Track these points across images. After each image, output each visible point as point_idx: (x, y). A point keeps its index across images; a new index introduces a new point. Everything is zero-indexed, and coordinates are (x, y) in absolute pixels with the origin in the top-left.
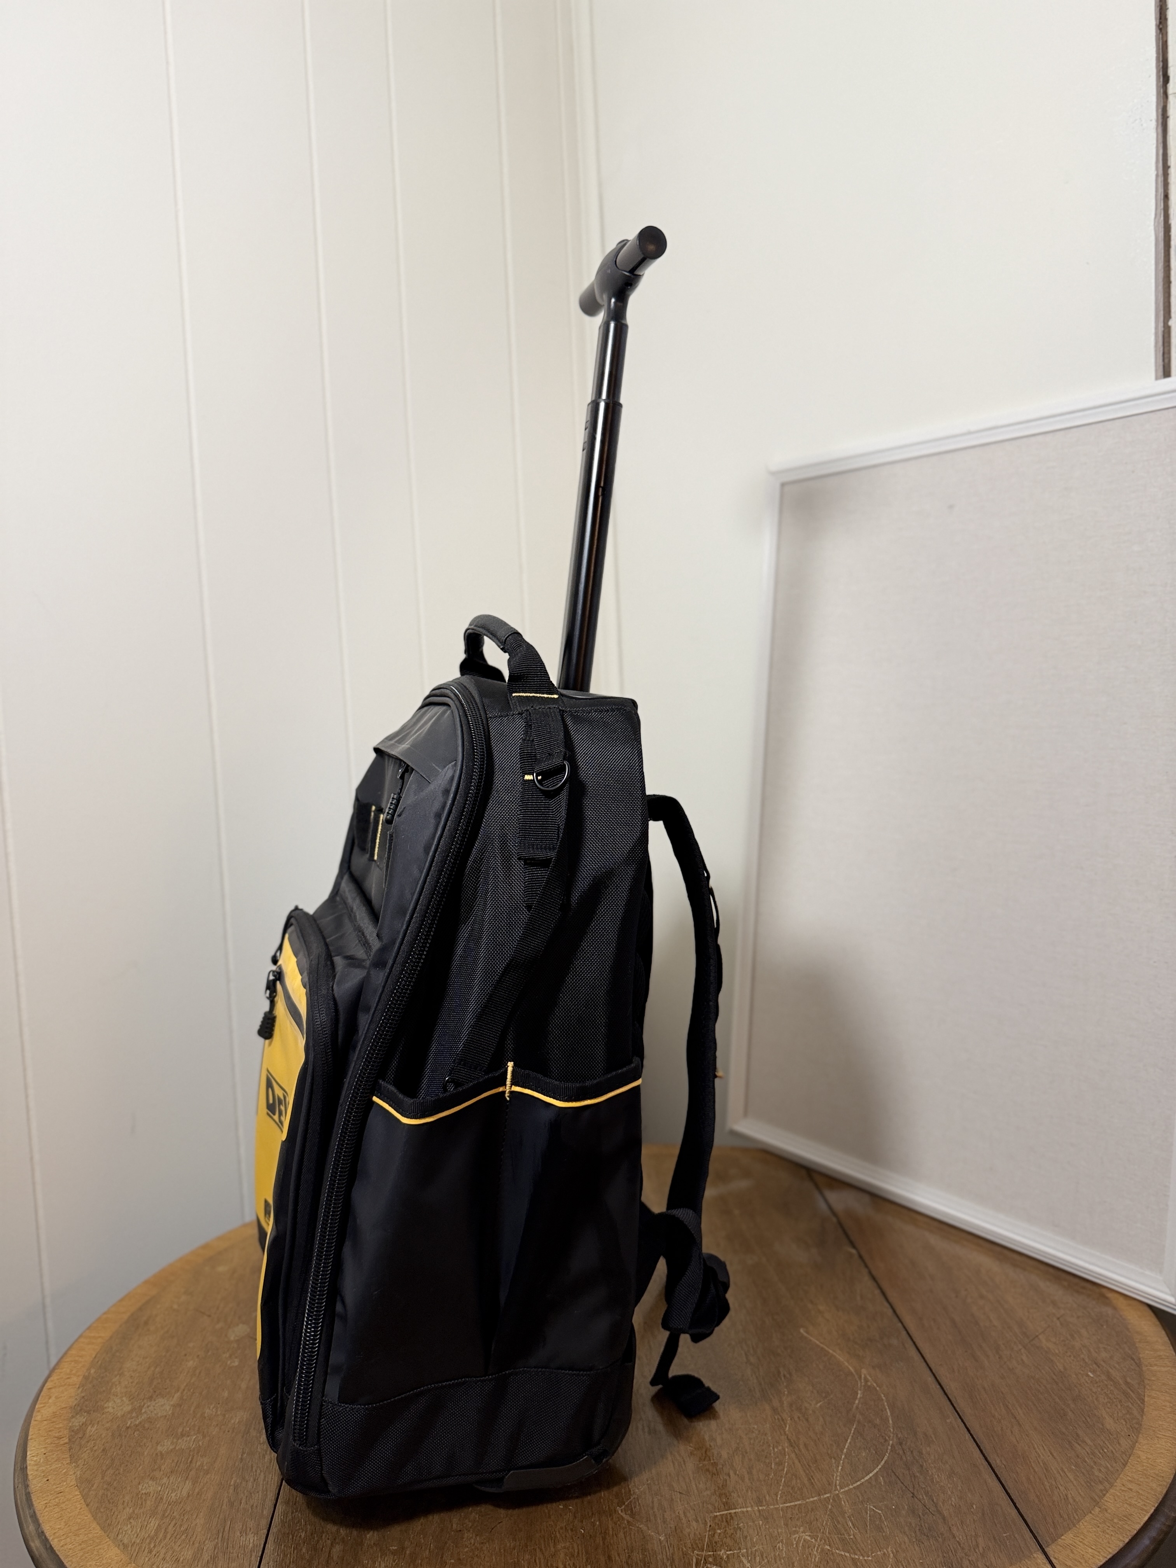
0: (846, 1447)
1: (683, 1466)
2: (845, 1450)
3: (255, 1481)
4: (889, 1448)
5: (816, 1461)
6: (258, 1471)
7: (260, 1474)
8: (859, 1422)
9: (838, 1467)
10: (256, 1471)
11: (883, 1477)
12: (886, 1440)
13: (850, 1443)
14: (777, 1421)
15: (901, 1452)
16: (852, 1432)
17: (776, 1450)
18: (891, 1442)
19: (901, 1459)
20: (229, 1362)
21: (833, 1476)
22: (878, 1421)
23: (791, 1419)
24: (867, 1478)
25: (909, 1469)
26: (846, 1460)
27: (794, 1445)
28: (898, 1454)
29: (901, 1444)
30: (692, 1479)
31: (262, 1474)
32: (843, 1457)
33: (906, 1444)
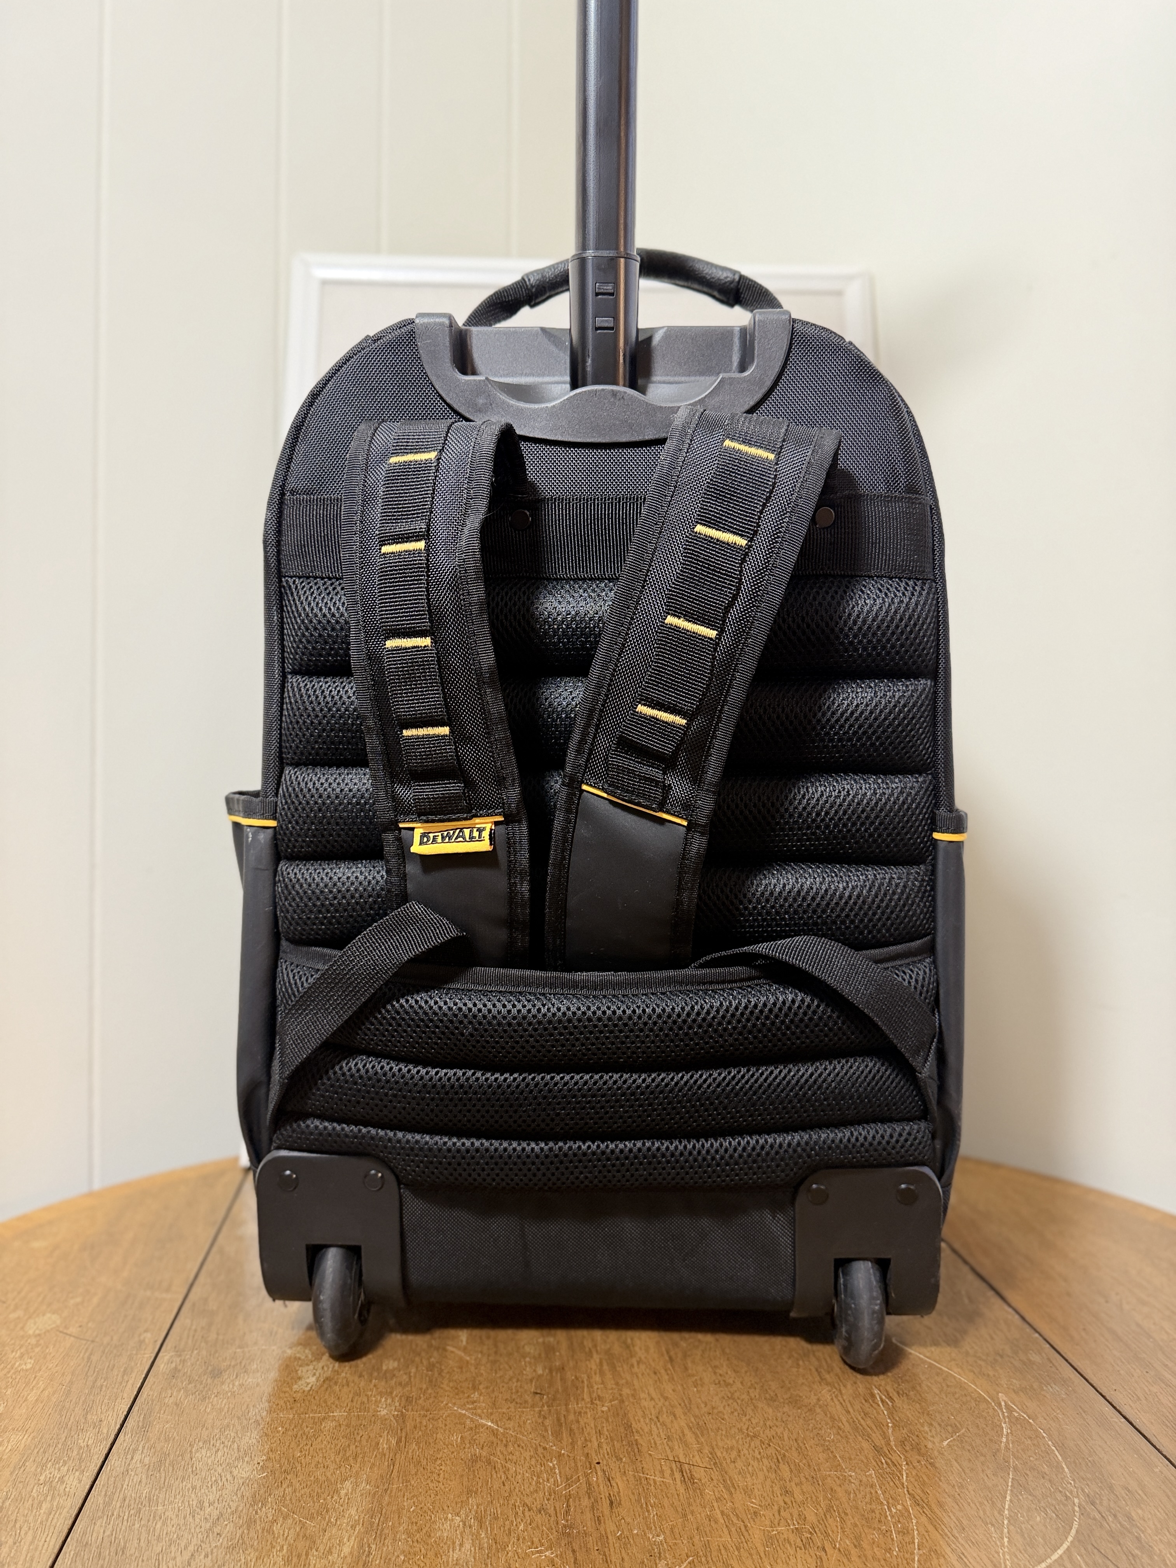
0: (1007, 1507)
1: (746, 1534)
2: (1006, 1512)
3: (15, 1543)
4: (1077, 1509)
5: (964, 1529)
6: (25, 1528)
7: (26, 1533)
8: (1015, 1469)
9: (1003, 1539)
10: (21, 1528)
11: (1081, 1556)
12: (1067, 1498)
13: (1011, 1501)
14: (885, 1466)
15: (1098, 1516)
16: (1010, 1484)
17: (894, 1510)
18: (1076, 1501)
19: (1101, 1526)
20: (17, 1364)
21: (998, 1553)
22: (1046, 1469)
23: (907, 1464)
24: (1055, 1556)
25: (1120, 1544)
26: (1012, 1527)
27: (921, 1503)
28: (1095, 1519)
29: (1093, 1503)
30: (762, 1555)
31: (31, 1532)
32: (1006, 1522)
33: (1101, 1503)
